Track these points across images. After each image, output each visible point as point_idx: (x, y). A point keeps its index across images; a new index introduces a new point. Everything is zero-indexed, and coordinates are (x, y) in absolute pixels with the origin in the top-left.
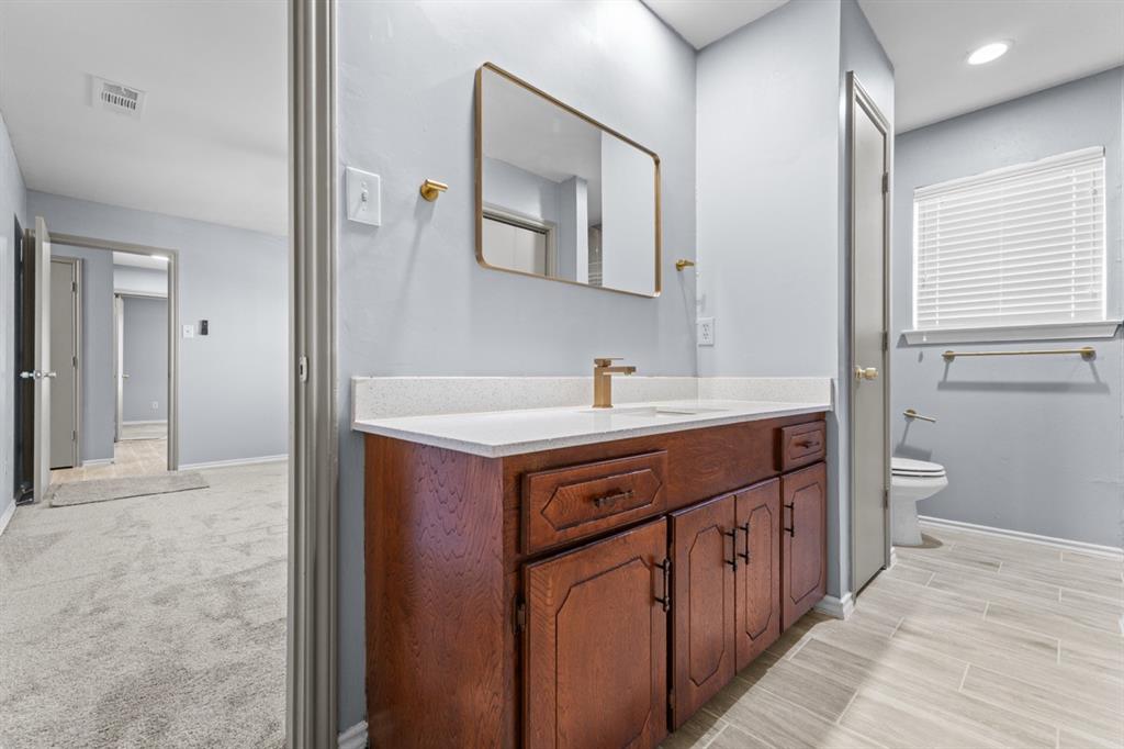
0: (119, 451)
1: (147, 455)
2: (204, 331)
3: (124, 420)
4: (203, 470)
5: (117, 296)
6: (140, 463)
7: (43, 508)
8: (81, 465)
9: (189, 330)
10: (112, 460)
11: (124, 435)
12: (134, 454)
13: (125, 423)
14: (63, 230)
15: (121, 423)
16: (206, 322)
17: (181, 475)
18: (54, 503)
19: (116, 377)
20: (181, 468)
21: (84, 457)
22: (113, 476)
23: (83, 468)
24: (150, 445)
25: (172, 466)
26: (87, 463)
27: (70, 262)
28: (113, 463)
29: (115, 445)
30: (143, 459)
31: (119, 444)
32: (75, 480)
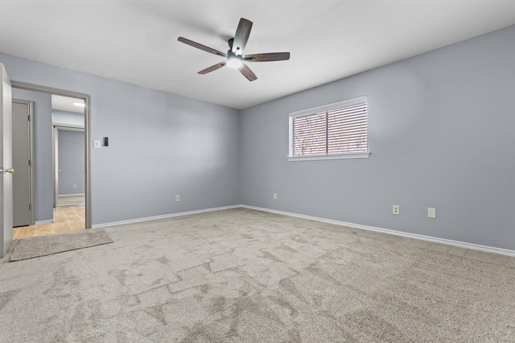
0: (57, 213)
1: (72, 216)
2: (106, 143)
3: (59, 194)
4: (106, 227)
5: (54, 127)
6: (68, 222)
7: (4, 262)
8: (34, 224)
9: (98, 143)
10: (52, 220)
11: (59, 203)
12: (65, 215)
13: (59, 196)
14: (19, 79)
15: (57, 195)
16: (107, 138)
17: (94, 232)
18: (12, 259)
19: (54, 171)
20: (93, 227)
21: (36, 219)
22: (53, 233)
23: (35, 226)
24: (73, 210)
25: (88, 225)
26: (37, 223)
27: (25, 103)
28: (52, 222)
29: (54, 209)
30: (70, 219)
31: (57, 209)
32: (29, 236)
